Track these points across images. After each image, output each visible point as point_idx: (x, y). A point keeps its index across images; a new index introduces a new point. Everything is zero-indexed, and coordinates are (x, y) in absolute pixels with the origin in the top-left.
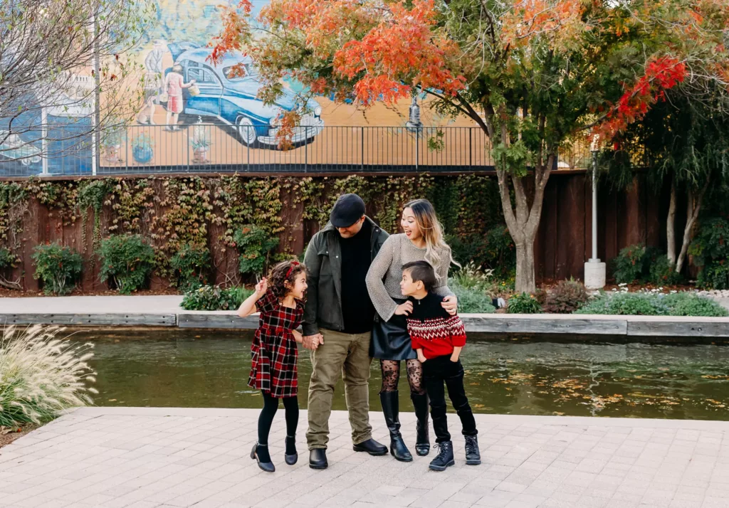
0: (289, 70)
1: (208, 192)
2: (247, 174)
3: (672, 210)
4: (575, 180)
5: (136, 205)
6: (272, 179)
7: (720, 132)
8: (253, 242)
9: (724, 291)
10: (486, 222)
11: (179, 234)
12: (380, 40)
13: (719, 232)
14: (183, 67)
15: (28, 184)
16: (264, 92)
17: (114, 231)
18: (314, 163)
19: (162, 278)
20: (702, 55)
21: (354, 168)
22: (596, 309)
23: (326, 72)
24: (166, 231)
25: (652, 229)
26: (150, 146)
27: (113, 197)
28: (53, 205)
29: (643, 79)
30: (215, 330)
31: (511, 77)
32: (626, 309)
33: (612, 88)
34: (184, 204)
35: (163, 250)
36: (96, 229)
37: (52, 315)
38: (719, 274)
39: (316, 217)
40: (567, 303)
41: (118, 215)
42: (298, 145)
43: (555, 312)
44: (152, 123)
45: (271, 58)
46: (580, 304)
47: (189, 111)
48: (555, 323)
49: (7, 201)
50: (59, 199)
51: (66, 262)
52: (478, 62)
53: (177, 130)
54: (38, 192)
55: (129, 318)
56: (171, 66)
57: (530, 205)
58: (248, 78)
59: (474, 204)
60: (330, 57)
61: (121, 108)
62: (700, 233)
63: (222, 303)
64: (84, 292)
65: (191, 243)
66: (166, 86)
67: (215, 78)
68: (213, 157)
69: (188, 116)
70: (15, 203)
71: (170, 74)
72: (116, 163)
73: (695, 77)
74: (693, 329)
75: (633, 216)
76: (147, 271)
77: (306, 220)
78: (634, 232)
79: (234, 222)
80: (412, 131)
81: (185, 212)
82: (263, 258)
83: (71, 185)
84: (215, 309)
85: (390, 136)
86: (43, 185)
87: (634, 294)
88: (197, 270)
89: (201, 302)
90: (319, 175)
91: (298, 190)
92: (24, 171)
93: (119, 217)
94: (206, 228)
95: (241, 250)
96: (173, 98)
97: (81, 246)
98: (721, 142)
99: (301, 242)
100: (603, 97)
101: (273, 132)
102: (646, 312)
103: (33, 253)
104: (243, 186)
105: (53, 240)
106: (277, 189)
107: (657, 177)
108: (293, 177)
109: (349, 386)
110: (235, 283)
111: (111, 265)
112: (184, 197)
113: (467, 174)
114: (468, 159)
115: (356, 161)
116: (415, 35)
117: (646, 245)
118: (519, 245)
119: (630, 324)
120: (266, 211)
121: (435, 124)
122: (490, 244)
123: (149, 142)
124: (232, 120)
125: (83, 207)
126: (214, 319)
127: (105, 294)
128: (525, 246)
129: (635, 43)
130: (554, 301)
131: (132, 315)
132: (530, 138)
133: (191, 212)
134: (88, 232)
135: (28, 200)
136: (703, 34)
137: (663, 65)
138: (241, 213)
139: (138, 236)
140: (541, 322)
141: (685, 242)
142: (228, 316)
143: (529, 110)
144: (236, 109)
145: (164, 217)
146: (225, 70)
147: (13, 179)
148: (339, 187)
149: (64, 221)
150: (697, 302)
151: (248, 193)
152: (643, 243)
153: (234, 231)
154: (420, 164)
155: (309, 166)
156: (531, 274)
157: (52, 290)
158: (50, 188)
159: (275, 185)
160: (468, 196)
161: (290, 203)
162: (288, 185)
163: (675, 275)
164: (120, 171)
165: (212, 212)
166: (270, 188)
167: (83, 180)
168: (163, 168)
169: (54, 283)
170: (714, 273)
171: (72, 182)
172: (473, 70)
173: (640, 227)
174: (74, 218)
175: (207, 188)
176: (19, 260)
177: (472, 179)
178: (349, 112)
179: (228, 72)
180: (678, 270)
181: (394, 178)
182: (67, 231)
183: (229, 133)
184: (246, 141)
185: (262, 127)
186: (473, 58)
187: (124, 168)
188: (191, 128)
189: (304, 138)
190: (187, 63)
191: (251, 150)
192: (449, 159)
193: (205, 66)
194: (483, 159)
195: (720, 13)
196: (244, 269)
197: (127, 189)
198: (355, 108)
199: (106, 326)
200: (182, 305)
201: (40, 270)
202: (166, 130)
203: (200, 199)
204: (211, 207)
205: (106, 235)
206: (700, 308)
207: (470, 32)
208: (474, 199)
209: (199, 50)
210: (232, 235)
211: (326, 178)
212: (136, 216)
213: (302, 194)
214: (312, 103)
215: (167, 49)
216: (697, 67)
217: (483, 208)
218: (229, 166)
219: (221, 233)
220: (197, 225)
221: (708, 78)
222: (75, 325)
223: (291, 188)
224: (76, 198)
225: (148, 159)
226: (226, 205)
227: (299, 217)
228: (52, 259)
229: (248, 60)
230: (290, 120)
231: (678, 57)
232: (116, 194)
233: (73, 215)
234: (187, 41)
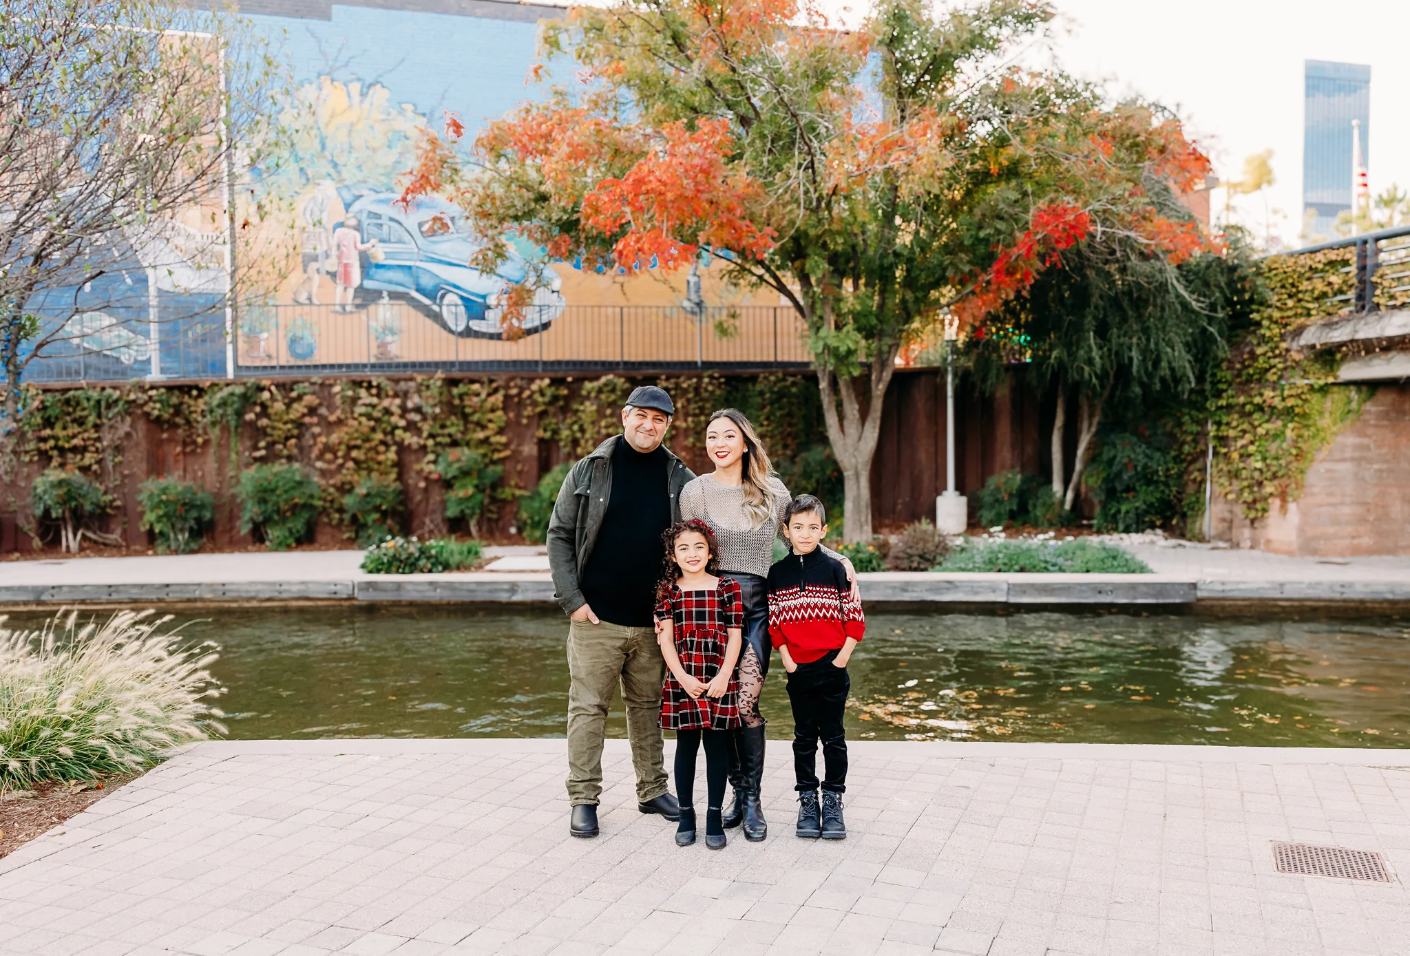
0: (516, 224)
1: (398, 401)
2: (456, 374)
3: (1059, 421)
4: (923, 380)
5: (292, 421)
6: (491, 381)
7: (1130, 313)
8: (465, 473)
9: (1133, 535)
10: (798, 441)
11: (356, 461)
12: (651, 178)
13: (1127, 453)
14: (359, 221)
15: (130, 391)
16: (480, 257)
17: (262, 460)
18: (553, 358)
19: (333, 527)
20: (1114, 201)
21: (609, 366)
22: (963, 565)
23: (569, 226)
24: (336, 457)
25: (1029, 450)
26: (312, 335)
27: (258, 409)
28: (168, 421)
29: (1028, 235)
30: (411, 604)
31: (839, 233)
32: (1005, 564)
33: (982, 250)
34: (363, 419)
35: (334, 486)
36: (233, 456)
37: (167, 586)
38: (1127, 512)
39: (557, 437)
40: (921, 556)
41: (266, 434)
42: (529, 332)
43: (904, 570)
44: (315, 301)
45: (488, 206)
46: (939, 559)
47: (369, 284)
48: (905, 587)
49: (99, 416)
50: (178, 410)
51: (189, 506)
52: (791, 211)
53: (351, 313)
54: (146, 403)
55: (284, 587)
56: (341, 219)
57: (864, 415)
58: (455, 236)
59: (782, 416)
60: (576, 204)
61: (259, 272)
62: (1100, 454)
63: (422, 562)
64: (217, 548)
65: (375, 475)
66: (334, 249)
67: (407, 237)
68: (404, 350)
69: (368, 291)
70: (110, 419)
71: (339, 230)
72: (263, 360)
73: (1104, 233)
74: (1100, 592)
75: (1004, 430)
76: (311, 517)
77: (541, 441)
78: (1005, 453)
79: (437, 444)
80: (693, 313)
81: (366, 430)
82: (479, 497)
83: (195, 393)
84: (411, 572)
85: (661, 320)
86: (153, 393)
87: (1013, 542)
88: (385, 514)
89: (390, 563)
90: (560, 375)
91: (530, 397)
92: (124, 373)
93: (269, 439)
94: (398, 453)
95: (448, 484)
96: (346, 266)
97: (212, 481)
98: (1131, 326)
99: (534, 471)
100: (969, 262)
101: (489, 314)
102: (1033, 569)
103: (140, 491)
104: (450, 392)
105: (170, 473)
106: (500, 396)
107: (1041, 376)
108: (522, 379)
109: (632, 709)
110: (440, 531)
111: (256, 509)
112: (363, 410)
113: (772, 374)
114: (772, 352)
115: (613, 355)
116: (702, 171)
117: (1022, 471)
118: (848, 474)
119: (1012, 588)
120: (484, 427)
121: (726, 303)
122: (805, 472)
123: (311, 329)
124: (432, 297)
125: (214, 424)
126: (409, 587)
127: (247, 551)
128: (857, 476)
129: (1013, 183)
130: (901, 555)
131: (289, 583)
132: (863, 321)
133: (373, 430)
134: (222, 461)
135: (130, 414)
136: (1113, 171)
137: (1057, 216)
138: (446, 431)
139: (296, 465)
140: (886, 585)
141: (1078, 466)
142: (431, 583)
143: (862, 281)
144: (438, 281)
145: (334, 438)
146: (420, 225)
147: (107, 383)
148: (589, 393)
149: (185, 444)
150: (1103, 554)
151: (457, 402)
152: (1018, 469)
153: (438, 455)
154: (705, 359)
155: (545, 363)
156: (866, 516)
157: (169, 547)
158: (164, 397)
159: (496, 391)
160: (772, 404)
161: (519, 416)
162: (514, 391)
163: (1063, 514)
164: (269, 372)
165: (405, 429)
166: (489, 395)
167: (213, 385)
168: (332, 366)
169: (172, 535)
170: (1119, 511)
171: (197, 387)
172: (785, 223)
173: (1013, 447)
174: (200, 440)
175: (396, 395)
176: (118, 503)
177: (778, 381)
178: (602, 285)
179: (425, 228)
180: (1067, 506)
181: (667, 379)
182: (190, 460)
183: (428, 316)
184: (453, 328)
185: (476, 308)
186: (784, 206)
187: (273, 368)
188: (372, 308)
189: (537, 323)
190: (365, 215)
191: (461, 341)
192: (745, 352)
193: (391, 219)
194: (792, 352)
195: (1139, 139)
196: (452, 512)
197: (279, 397)
198: (610, 281)
199: (249, 599)
200: (363, 566)
201: (150, 517)
202: (336, 312)
203: (387, 412)
204: (402, 423)
205: (248, 465)
206: (1109, 562)
207: (779, 168)
208: (781, 408)
209: (382, 196)
210: (435, 462)
211: (570, 379)
212: (292, 437)
213: (535, 404)
214: (548, 272)
215: (335, 193)
216: (1106, 217)
217: (795, 421)
218: (429, 364)
219: (418, 461)
220: (382, 448)
221: (1122, 233)
222: (202, 600)
223: (519, 394)
224: (203, 411)
225: (311, 353)
226: (424, 419)
227: (533, 436)
228: (167, 503)
229: (455, 209)
230: (519, 297)
231: (1079, 204)
232: (264, 406)
233: (199, 436)
234: (364, 182)
